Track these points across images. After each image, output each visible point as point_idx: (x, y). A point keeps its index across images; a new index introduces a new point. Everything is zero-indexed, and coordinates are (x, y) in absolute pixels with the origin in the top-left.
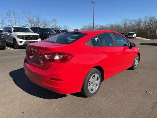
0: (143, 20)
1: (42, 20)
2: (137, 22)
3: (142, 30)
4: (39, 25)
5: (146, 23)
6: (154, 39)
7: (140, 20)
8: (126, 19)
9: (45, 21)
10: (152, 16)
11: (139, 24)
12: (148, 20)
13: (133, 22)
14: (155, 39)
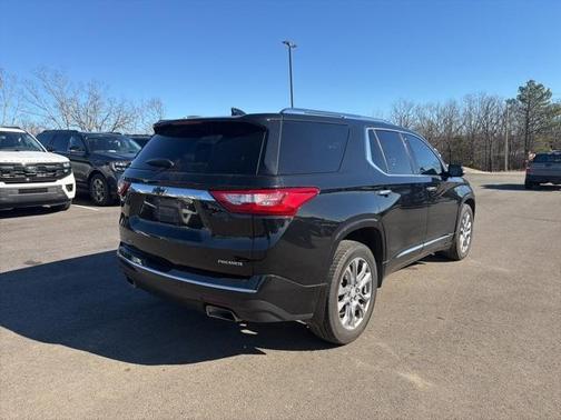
0: (462, 107)
1: (108, 105)
2: (443, 112)
3: (459, 139)
4: (99, 121)
5: (470, 115)
6: (500, 170)
7: (452, 106)
8: (405, 103)
9: (121, 106)
10: (489, 94)
11: (449, 122)
12: (477, 108)
13: (428, 114)
14: (501, 168)
